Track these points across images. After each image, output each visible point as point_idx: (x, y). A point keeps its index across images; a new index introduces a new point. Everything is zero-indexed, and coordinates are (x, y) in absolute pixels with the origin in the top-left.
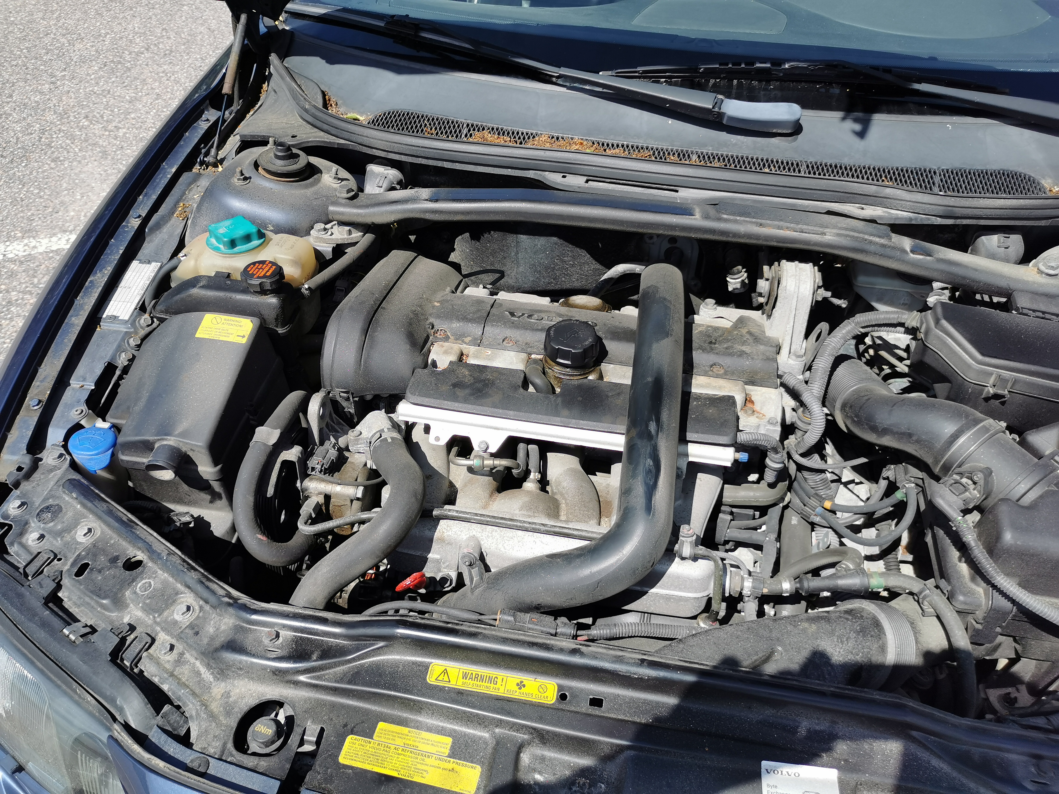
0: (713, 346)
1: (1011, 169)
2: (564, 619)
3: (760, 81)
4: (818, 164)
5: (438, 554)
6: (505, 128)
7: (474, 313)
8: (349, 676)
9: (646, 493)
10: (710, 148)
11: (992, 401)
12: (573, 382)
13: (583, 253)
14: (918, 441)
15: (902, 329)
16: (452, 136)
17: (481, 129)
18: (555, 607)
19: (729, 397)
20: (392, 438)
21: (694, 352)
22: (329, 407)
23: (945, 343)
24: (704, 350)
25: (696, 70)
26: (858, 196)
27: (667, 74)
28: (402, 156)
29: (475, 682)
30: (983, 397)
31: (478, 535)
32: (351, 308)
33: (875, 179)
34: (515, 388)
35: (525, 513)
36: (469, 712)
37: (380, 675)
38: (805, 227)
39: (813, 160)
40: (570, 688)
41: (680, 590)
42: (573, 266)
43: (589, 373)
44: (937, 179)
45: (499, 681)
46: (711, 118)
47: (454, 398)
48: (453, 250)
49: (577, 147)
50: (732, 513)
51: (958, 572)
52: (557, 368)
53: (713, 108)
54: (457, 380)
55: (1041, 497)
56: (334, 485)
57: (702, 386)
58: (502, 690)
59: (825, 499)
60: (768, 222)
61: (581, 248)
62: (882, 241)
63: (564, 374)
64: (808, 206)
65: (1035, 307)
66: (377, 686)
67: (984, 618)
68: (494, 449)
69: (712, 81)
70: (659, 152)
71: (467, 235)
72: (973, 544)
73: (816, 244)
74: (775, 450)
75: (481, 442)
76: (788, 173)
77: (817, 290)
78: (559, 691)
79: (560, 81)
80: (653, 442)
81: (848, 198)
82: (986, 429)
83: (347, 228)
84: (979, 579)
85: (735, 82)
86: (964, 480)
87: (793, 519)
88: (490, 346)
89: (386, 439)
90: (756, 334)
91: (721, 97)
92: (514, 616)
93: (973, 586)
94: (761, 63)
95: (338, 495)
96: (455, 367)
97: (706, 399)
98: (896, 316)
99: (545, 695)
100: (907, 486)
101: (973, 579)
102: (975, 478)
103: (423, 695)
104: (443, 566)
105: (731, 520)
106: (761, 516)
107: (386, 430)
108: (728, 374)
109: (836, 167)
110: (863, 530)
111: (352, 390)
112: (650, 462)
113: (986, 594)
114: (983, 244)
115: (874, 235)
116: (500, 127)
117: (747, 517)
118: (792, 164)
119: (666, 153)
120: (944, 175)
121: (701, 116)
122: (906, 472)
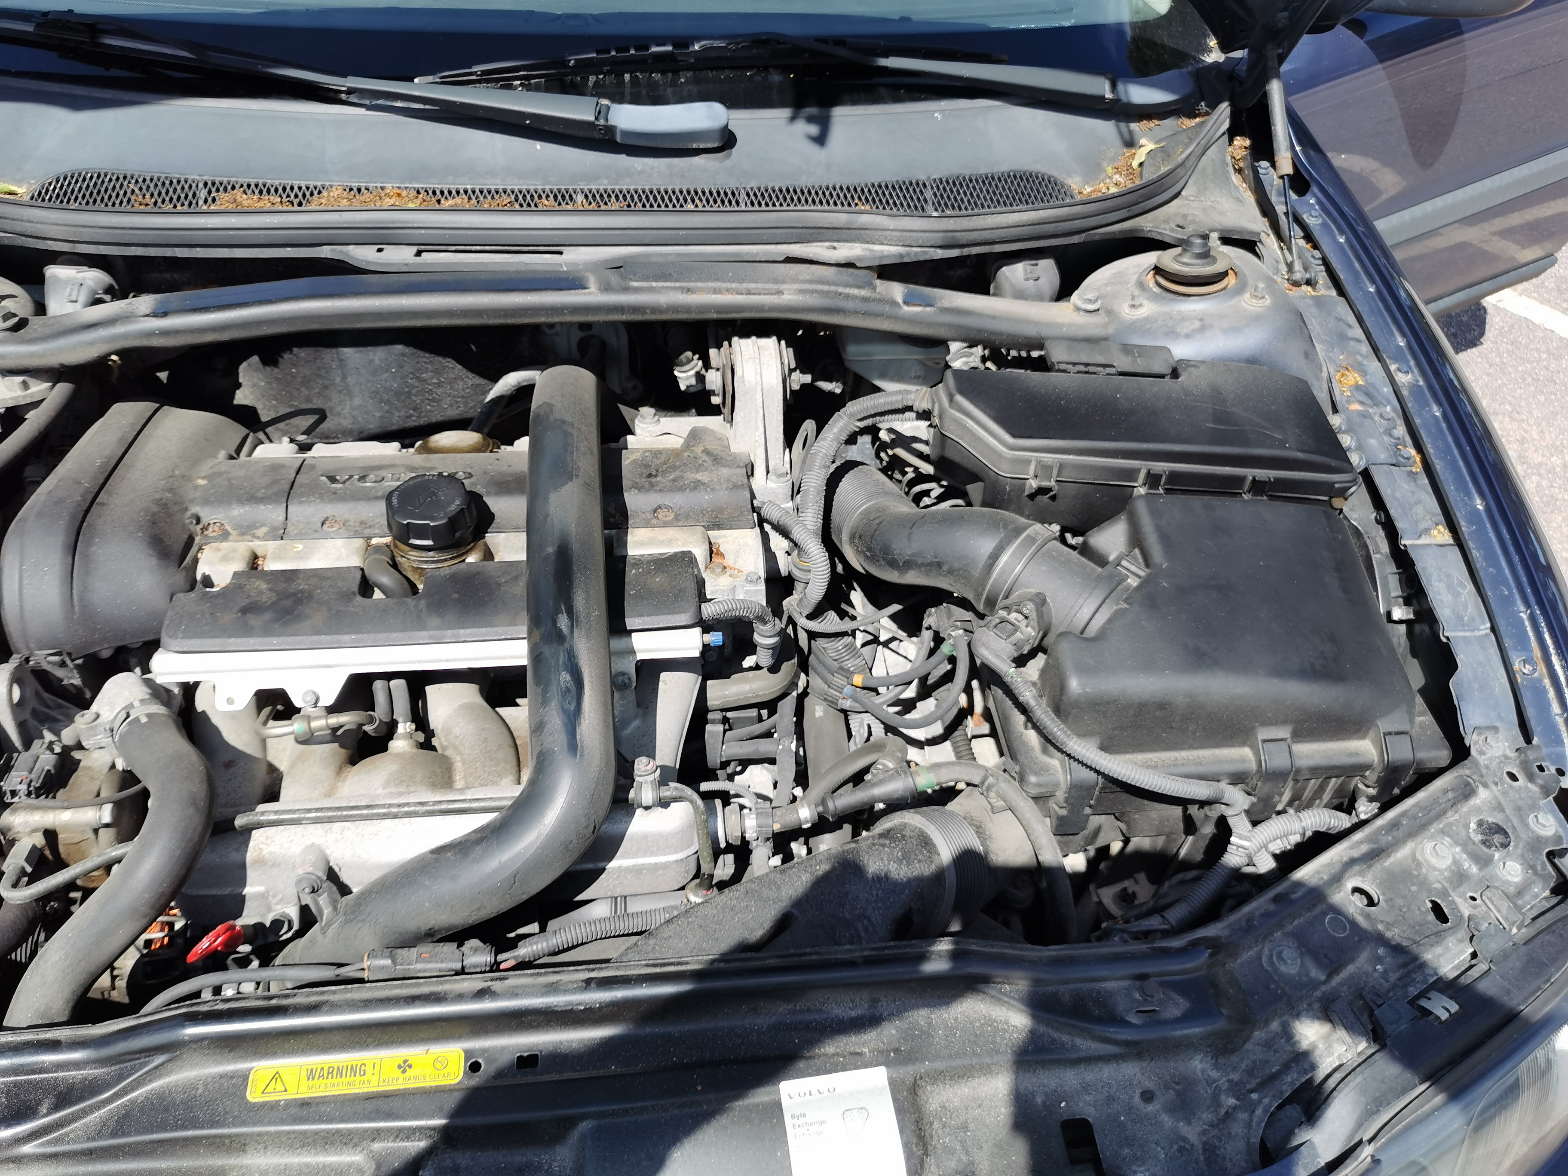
0: (653, 480)
1: (1026, 168)
2: (475, 942)
3: (663, 73)
4: (763, 189)
5: (261, 885)
6: (269, 182)
7: (268, 487)
8: (112, 1124)
9: (565, 725)
10: (605, 181)
11: (1039, 497)
12: (443, 572)
13: (450, 363)
14: (951, 572)
15: (913, 415)
16: (183, 205)
17: (229, 187)
18: (456, 927)
19: (683, 552)
20: (149, 716)
21: (626, 494)
22: (33, 684)
23: (965, 427)
24: (640, 488)
25: (564, 64)
26: (825, 231)
27: (521, 73)
28: (101, 247)
29: (330, 1080)
30: (1026, 493)
31: (319, 841)
32: (40, 514)
33: (846, 204)
34: (347, 597)
35: (393, 789)
36: (324, 1130)
37: (166, 1109)
38: (752, 286)
39: (754, 184)
40: (484, 1051)
41: (653, 854)
42: (439, 385)
43: (467, 552)
44: (929, 194)
45: (369, 1069)
46: (596, 135)
47: (246, 631)
48: (239, 386)
49: (392, 202)
50: (725, 720)
51: (1025, 744)
52: (414, 555)
53: (597, 118)
54: (247, 601)
55: (1110, 621)
56: (57, 812)
57: (642, 544)
58: (374, 1082)
59: (853, 673)
60: (699, 284)
61: (444, 355)
62: (863, 293)
63: (426, 562)
64: (757, 254)
65: (1074, 359)
66: (162, 1128)
67: (1067, 800)
68: (329, 698)
69: (592, 79)
70: (524, 196)
71: (255, 359)
72: (1032, 703)
73: (773, 309)
74: (762, 620)
75: (306, 693)
76: (722, 208)
77: (790, 376)
78: (467, 1060)
79: (353, 99)
80: (566, 645)
81: (811, 235)
82: (1031, 540)
83: (20, 379)
84: (1051, 748)
85: (627, 77)
86: (1013, 616)
87: (816, 710)
88: (301, 536)
89: (137, 719)
90: (716, 452)
91: (605, 102)
92: (392, 957)
93: (1046, 759)
94: (658, 45)
95: (67, 827)
96: (243, 581)
97: (649, 562)
98: (899, 397)
99: (446, 1071)
100: (953, 634)
101: (1045, 751)
102: (1025, 611)
103: (244, 1123)
104: (274, 901)
105: (725, 731)
106: (770, 716)
107: (137, 704)
108: (681, 519)
109: (788, 191)
110: (918, 704)
111: (68, 648)
112: (565, 677)
113: (1063, 767)
114: (1006, 277)
115: (851, 286)
116: (261, 182)
117: (749, 721)
118: (726, 194)
119: (536, 197)
120: (938, 187)
121: (581, 134)
122: (950, 614)
